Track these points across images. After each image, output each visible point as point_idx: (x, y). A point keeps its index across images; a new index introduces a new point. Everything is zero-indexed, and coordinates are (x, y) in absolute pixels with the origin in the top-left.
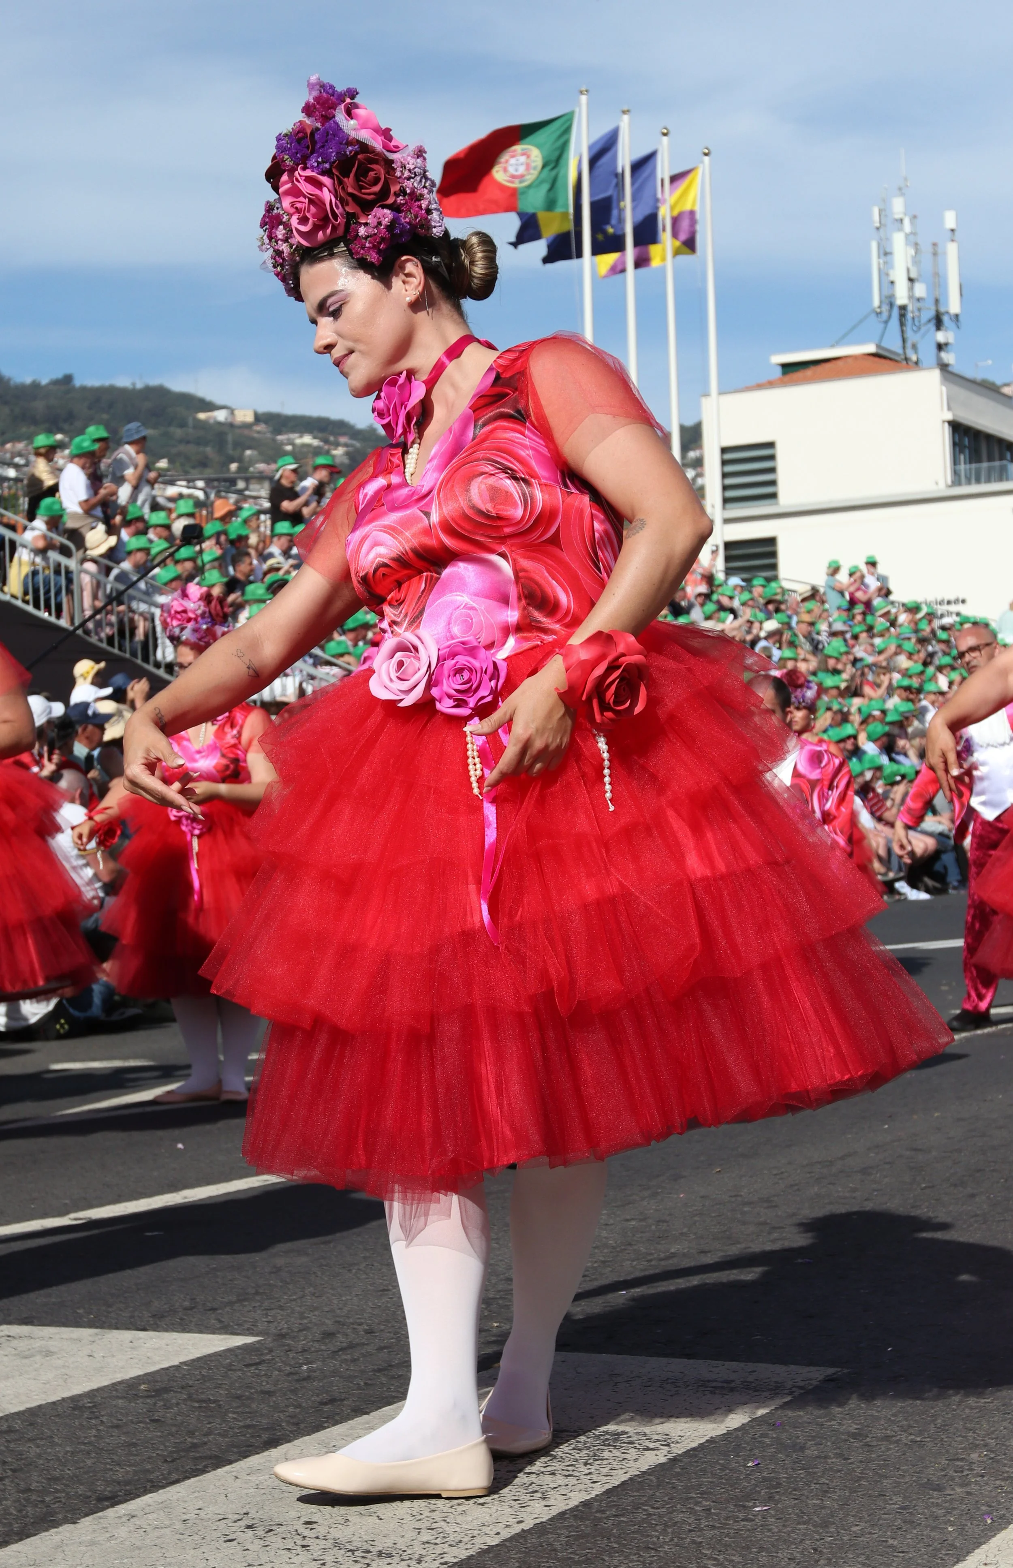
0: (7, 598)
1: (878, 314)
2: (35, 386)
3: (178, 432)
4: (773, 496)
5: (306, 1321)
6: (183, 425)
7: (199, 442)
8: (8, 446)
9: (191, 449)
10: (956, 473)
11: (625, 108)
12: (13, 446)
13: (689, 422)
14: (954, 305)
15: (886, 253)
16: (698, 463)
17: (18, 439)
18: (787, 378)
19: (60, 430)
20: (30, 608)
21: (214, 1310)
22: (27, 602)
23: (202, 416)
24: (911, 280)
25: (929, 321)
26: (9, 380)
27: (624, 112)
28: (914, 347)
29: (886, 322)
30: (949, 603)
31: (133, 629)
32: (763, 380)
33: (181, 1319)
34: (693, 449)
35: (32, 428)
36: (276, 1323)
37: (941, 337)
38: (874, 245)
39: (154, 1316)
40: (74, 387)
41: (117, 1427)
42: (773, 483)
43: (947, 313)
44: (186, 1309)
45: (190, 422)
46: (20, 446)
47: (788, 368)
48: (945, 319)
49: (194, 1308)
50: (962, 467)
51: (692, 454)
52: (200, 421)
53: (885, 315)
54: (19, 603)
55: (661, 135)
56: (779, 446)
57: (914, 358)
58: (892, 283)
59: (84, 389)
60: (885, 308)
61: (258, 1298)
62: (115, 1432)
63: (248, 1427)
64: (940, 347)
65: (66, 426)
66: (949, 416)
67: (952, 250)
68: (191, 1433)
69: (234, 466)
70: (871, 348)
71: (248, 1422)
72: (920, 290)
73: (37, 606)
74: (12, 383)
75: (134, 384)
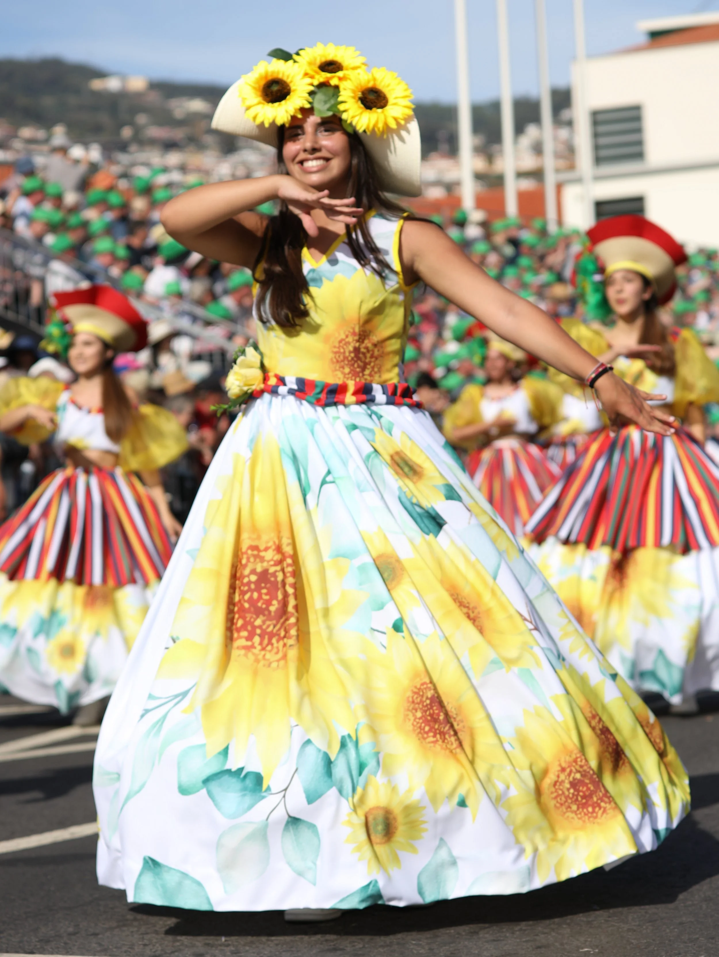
3: (73, 98)
4: (639, 156)
5: (178, 944)
6: (78, 93)
9: (86, 115)
16: (570, 123)
18: (655, 44)
21: (95, 935)
23: (97, 84)
31: (27, 293)
33: (66, 943)
36: (151, 947)
39: (40, 941)
42: (640, 143)
44: (70, 934)
45: (84, 90)
47: (656, 35)
49: (77, 933)
52: (93, 90)
56: (644, 108)
61: (136, 923)
69: (127, 132)
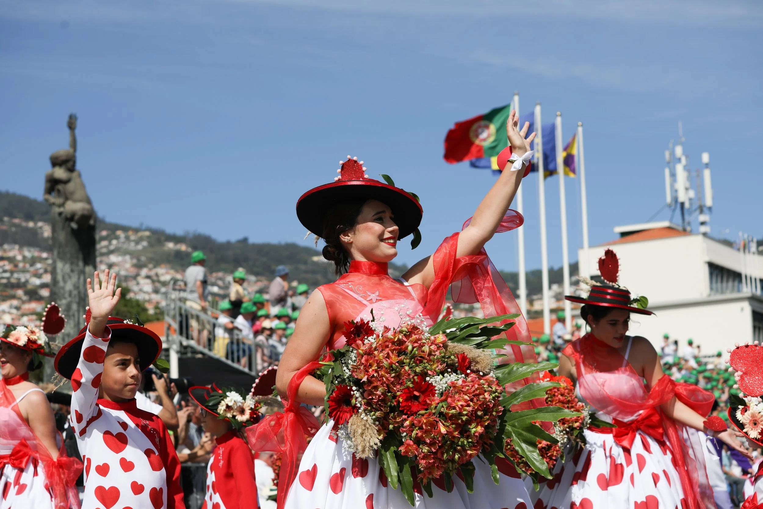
1: (670, 206)
2: (229, 243)
3: (303, 267)
6: (305, 263)
7: (314, 272)
8: (214, 275)
9: (309, 276)
10: (711, 289)
11: (538, 102)
12: (217, 275)
13: (573, 261)
14: (709, 202)
15: (673, 175)
18: (624, 239)
20: (229, 362)
22: (227, 359)
23: (315, 259)
24: (687, 189)
25: (696, 210)
28: (689, 224)
29: (674, 210)
30: (709, 357)
32: (611, 241)
37: (702, 218)
38: (667, 172)
40: (248, 244)
43: (704, 206)
45: (309, 261)
46: (220, 274)
47: (624, 234)
48: (705, 210)
50: (714, 285)
51: (574, 279)
52: (314, 261)
53: (673, 207)
57: (688, 229)
58: (676, 191)
59: (254, 246)
60: (674, 203)
64: (703, 223)
66: (708, 259)
67: (707, 174)
70: (666, 224)
72: (692, 194)
73: (233, 361)
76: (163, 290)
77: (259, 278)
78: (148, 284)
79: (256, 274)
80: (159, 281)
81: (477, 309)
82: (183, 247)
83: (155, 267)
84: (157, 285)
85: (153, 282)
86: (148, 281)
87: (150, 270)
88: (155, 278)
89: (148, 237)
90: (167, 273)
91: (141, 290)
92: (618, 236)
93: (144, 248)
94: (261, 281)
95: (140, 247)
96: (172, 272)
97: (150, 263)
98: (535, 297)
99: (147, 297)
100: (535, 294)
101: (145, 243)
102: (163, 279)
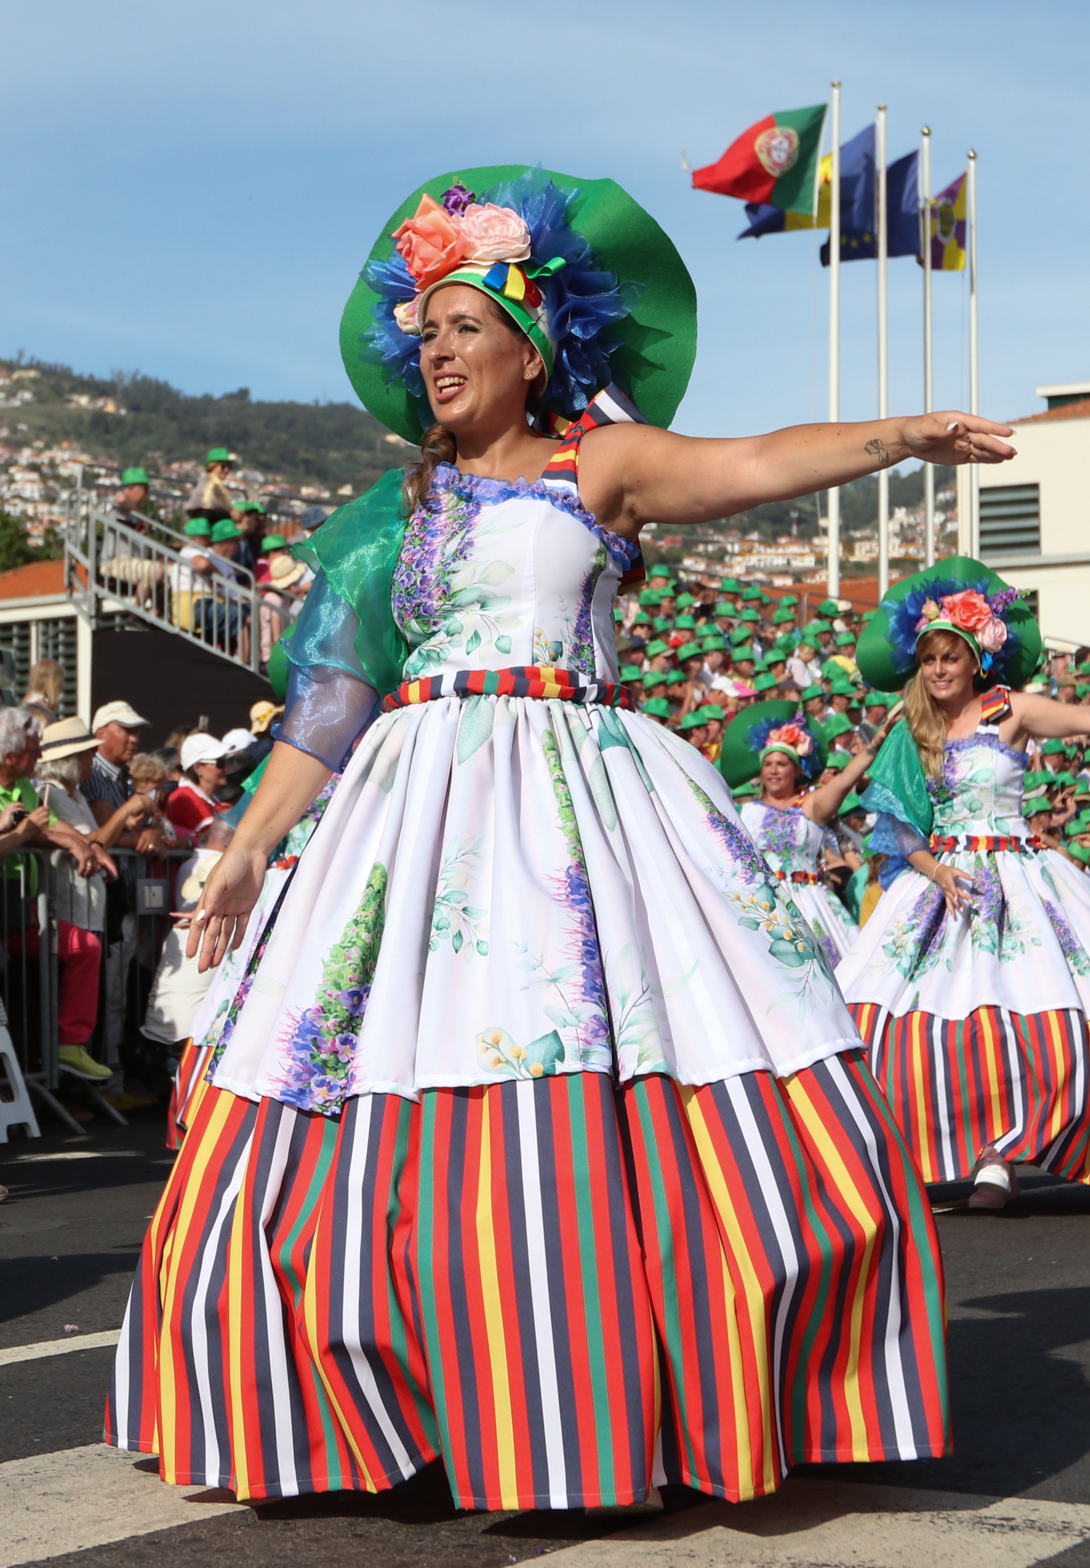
0: (175, 630)
3: (365, 456)
4: (1036, 544)
6: (370, 447)
11: (882, 104)
12: (180, 467)
17: (186, 458)
18: (1054, 412)
19: (232, 449)
20: (202, 643)
22: (197, 635)
26: (178, 393)
27: (880, 109)
32: (1028, 414)
34: (944, 490)
35: (202, 447)
40: (250, 402)
41: (316, 1540)
42: (1036, 530)
45: (378, 444)
46: (188, 466)
47: (1056, 401)
52: (389, 444)
54: (189, 637)
55: (921, 135)
56: (1042, 488)
59: (261, 405)
62: (314, 1546)
63: (464, 1546)
65: (240, 446)
68: (400, 1551)
71: (463, 1541)
73: (209, 640)
74: (181, 396)
75: (317, 402)
76: (65, 495)
77: (270, 477)
78: (33, 482)
79: (265, 467)
80: (57, 478)
81: (733, 554)
82: (110, 408)
83: (48, 447)
84: (51, 483)
85: (44, 478)
86: (34, 476)
87: (39, 452)
88: (45, 470)
89: (34, 381)
90: (75, 461)
91: (19, 497)
92: (1044, 406)
93: (25, 404)
94: (274, 483)
95: (16, 403)
96: (85, 458)
97: (38, 438)
98: (858, 534)
99: (30, 510)
100: (856, 528)
101: (27, 396)
102: (64, 471)
